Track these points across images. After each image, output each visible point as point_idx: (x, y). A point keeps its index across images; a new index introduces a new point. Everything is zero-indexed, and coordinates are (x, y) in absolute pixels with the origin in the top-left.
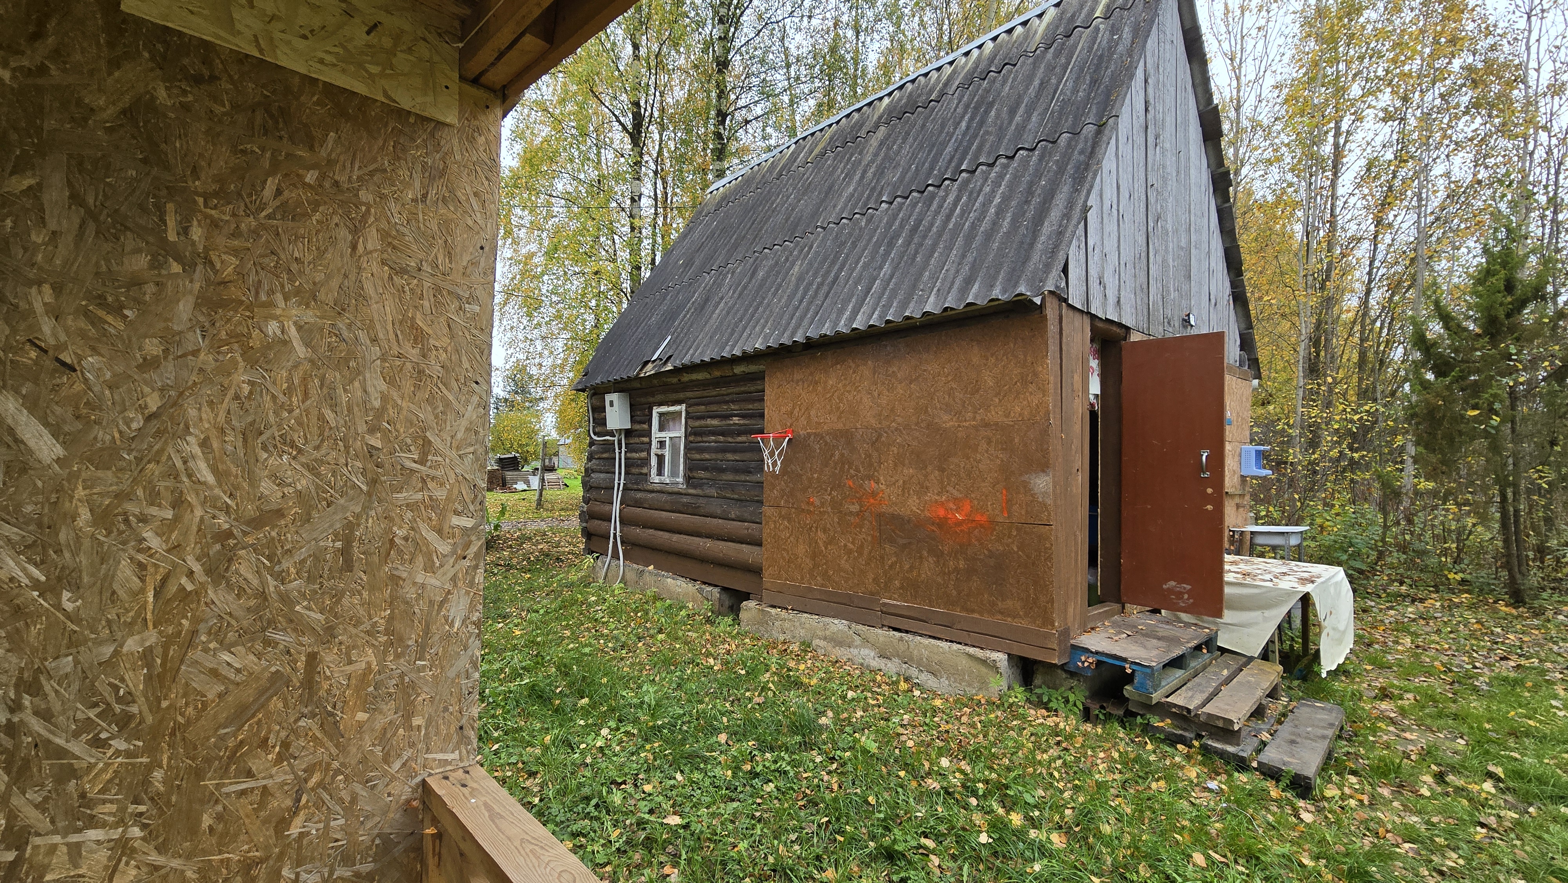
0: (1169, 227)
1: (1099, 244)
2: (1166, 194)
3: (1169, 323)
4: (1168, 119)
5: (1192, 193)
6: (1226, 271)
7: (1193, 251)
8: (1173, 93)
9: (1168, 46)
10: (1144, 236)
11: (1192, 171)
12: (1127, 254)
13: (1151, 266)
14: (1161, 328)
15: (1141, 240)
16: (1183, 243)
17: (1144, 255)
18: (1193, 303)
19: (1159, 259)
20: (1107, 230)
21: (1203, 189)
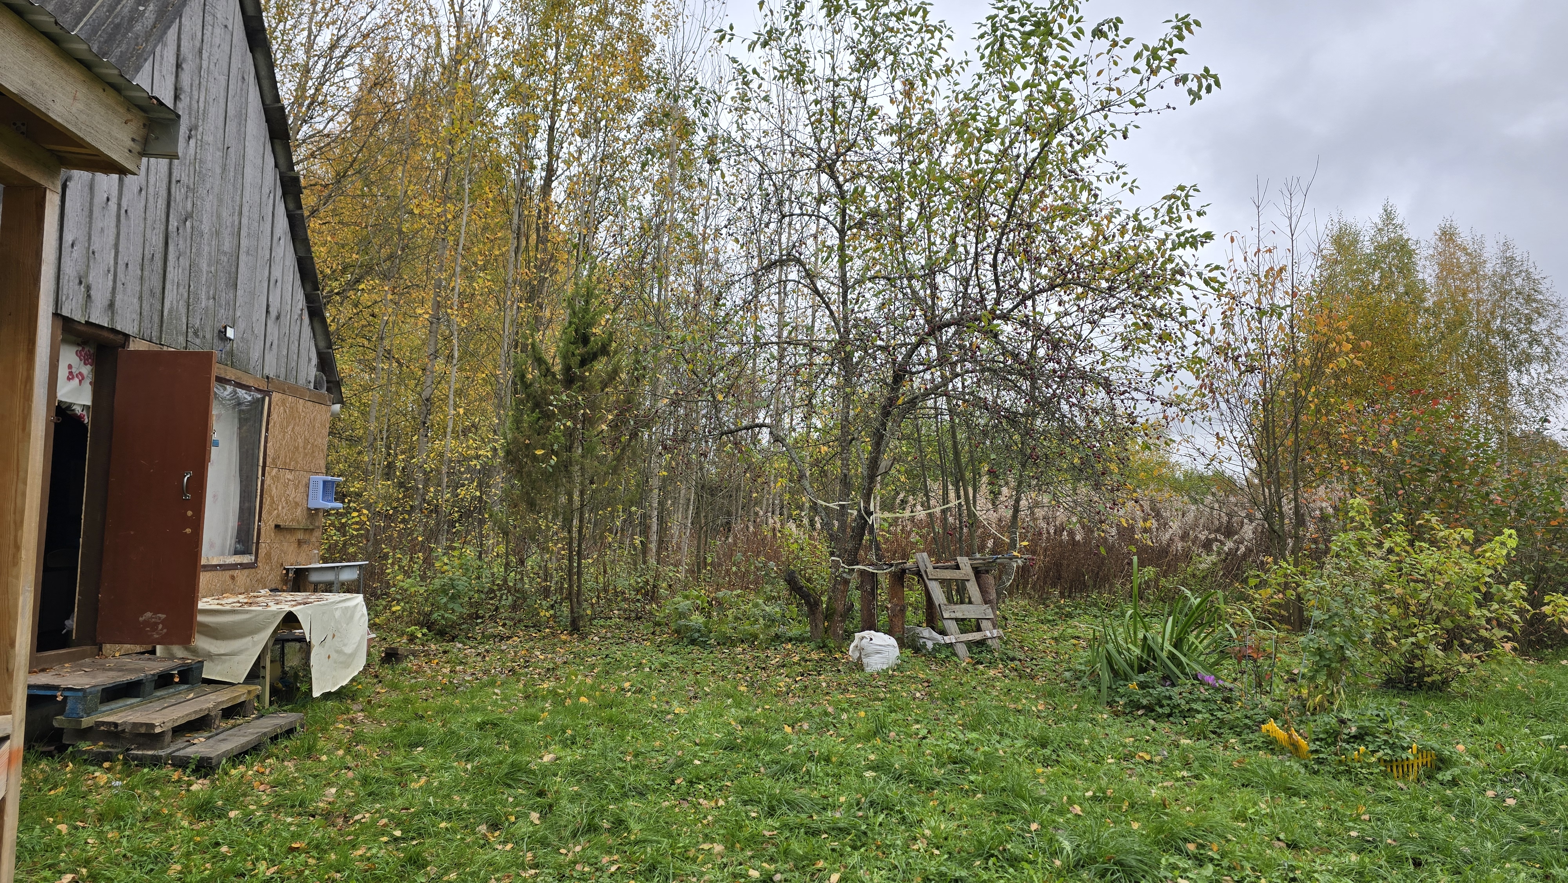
0: (206, 227)
1: (83, 239)
2: (202, 192)
3: (196, 334)
4: (212, 110)
5: (247, 194)
6: (298, 282)
7: (243, 257)
8: (223, 83)
9: (218, 31)
10: (161, 237)
11: (248, 171)
12: (131, 252)
13: (170, 269)
14: (182, 339)
15: (156, 240)
16: (227, 246)
17: (159, 257)
18: (238, 314)
19: (185, 262)
20: (98, 224)
21: (266, 190)
